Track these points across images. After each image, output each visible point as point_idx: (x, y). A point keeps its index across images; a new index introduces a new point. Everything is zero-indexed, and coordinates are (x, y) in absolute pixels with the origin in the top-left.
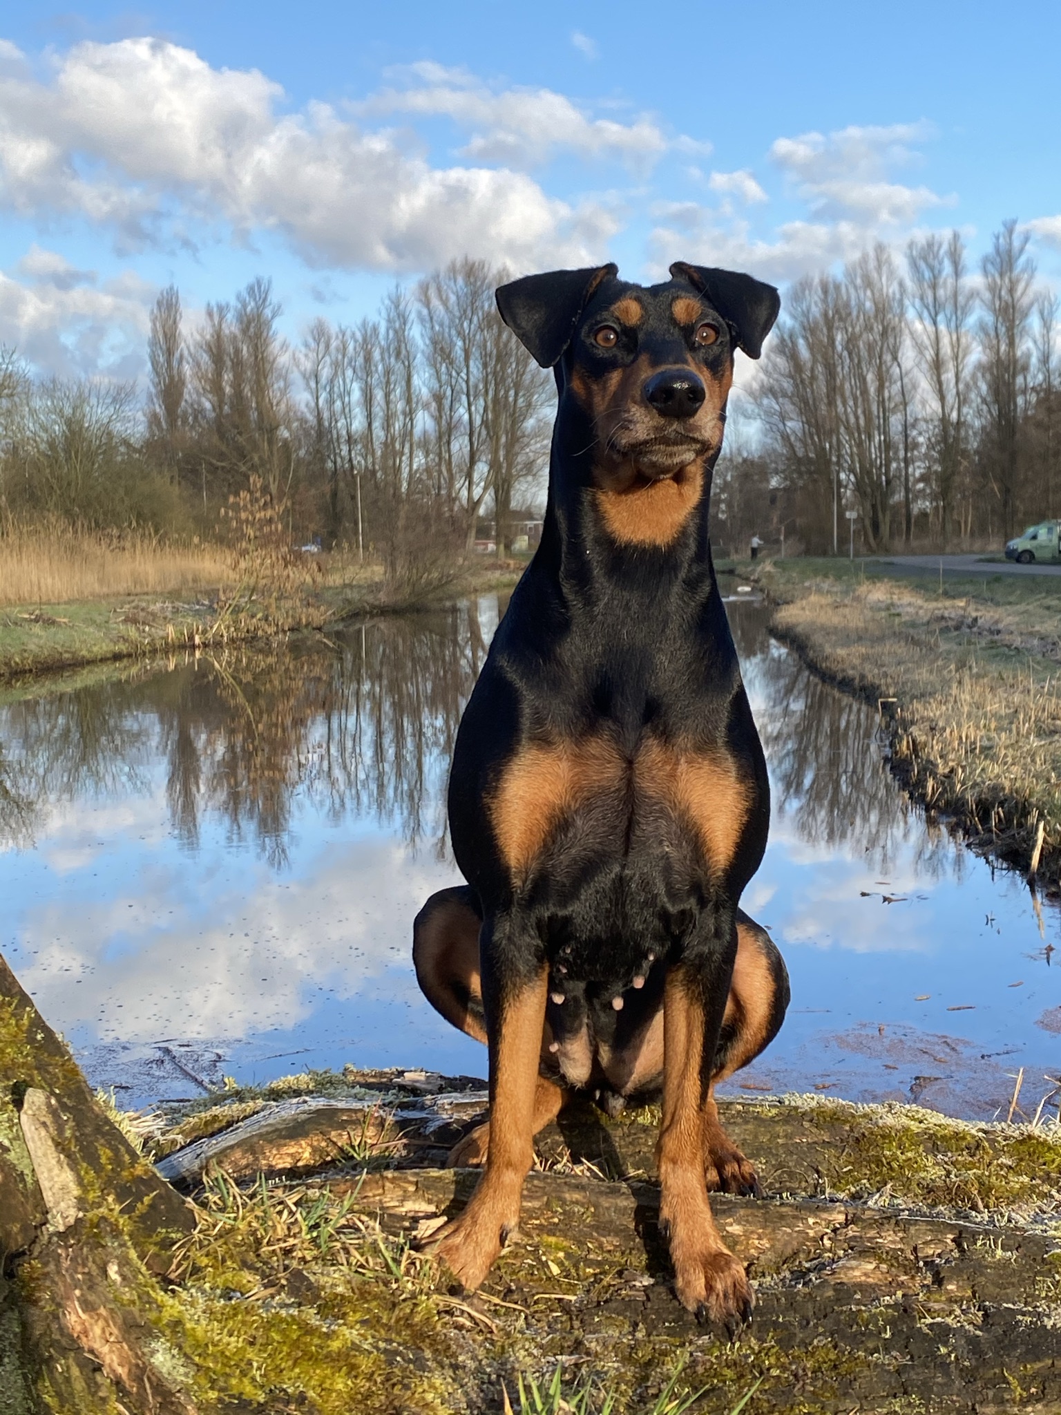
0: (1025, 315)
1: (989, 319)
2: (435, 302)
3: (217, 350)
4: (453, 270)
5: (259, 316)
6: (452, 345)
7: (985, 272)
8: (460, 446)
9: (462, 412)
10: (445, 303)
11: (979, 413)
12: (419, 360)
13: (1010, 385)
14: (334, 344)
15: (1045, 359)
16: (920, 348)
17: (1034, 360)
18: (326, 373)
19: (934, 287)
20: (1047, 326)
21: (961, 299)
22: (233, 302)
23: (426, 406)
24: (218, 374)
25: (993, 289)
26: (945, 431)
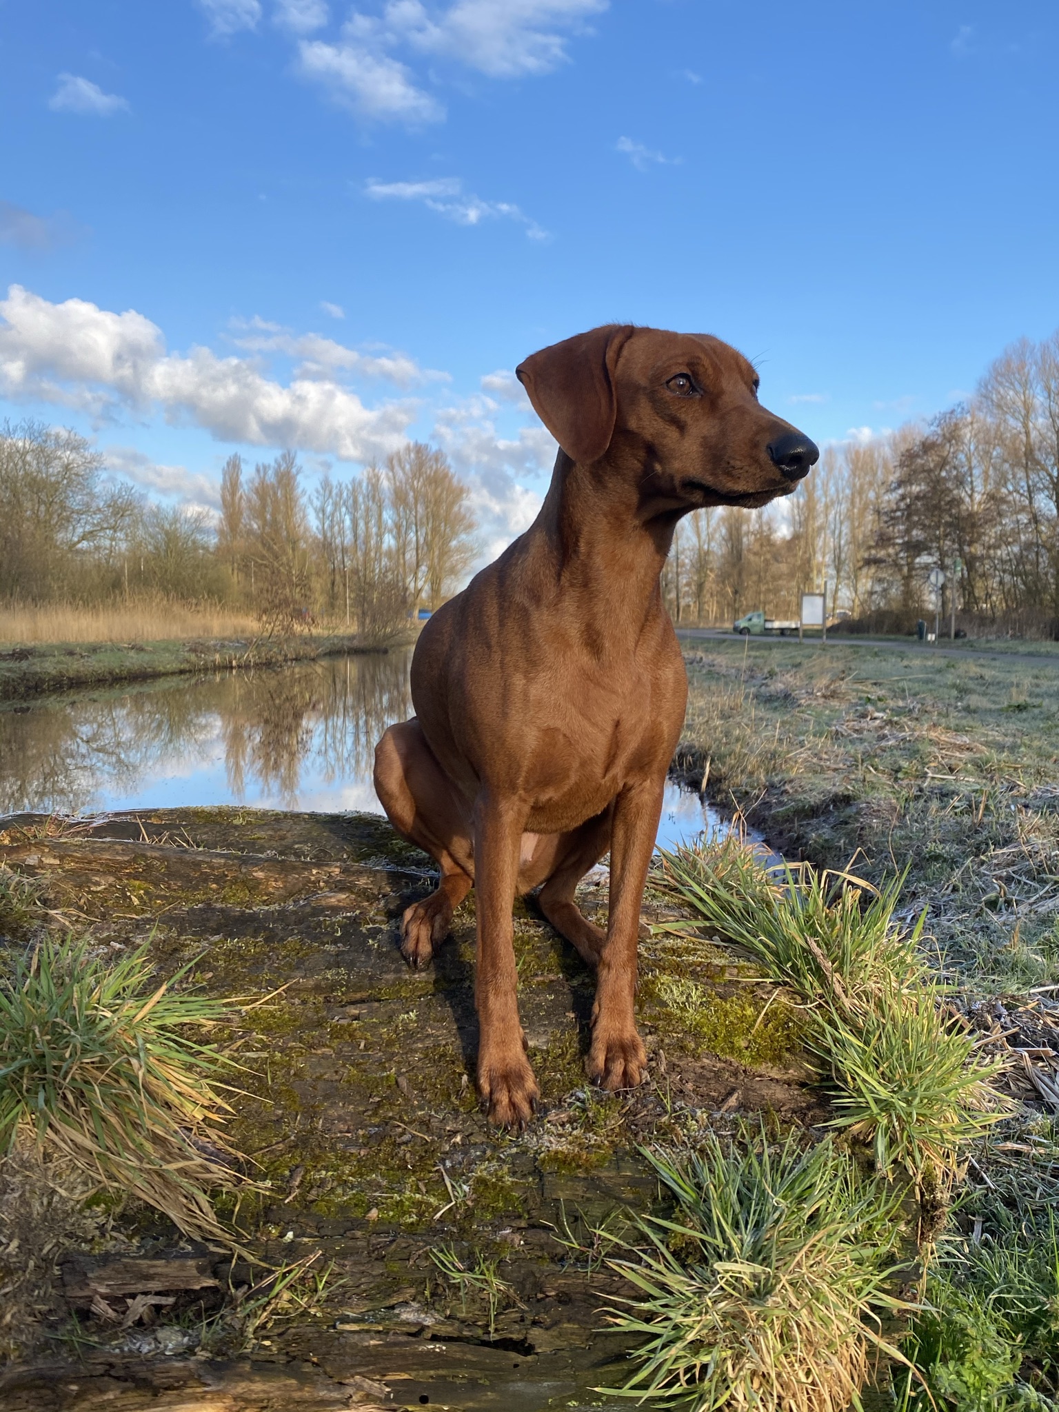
2: (398, 470)
3: (263, 491)
5: (289, 473)
6: (407, 494)
8: (410, 556)
9: (412, 536)
10: (403, 469)
18: (329, 509)
23: (390, 531)
24: (263, 506)
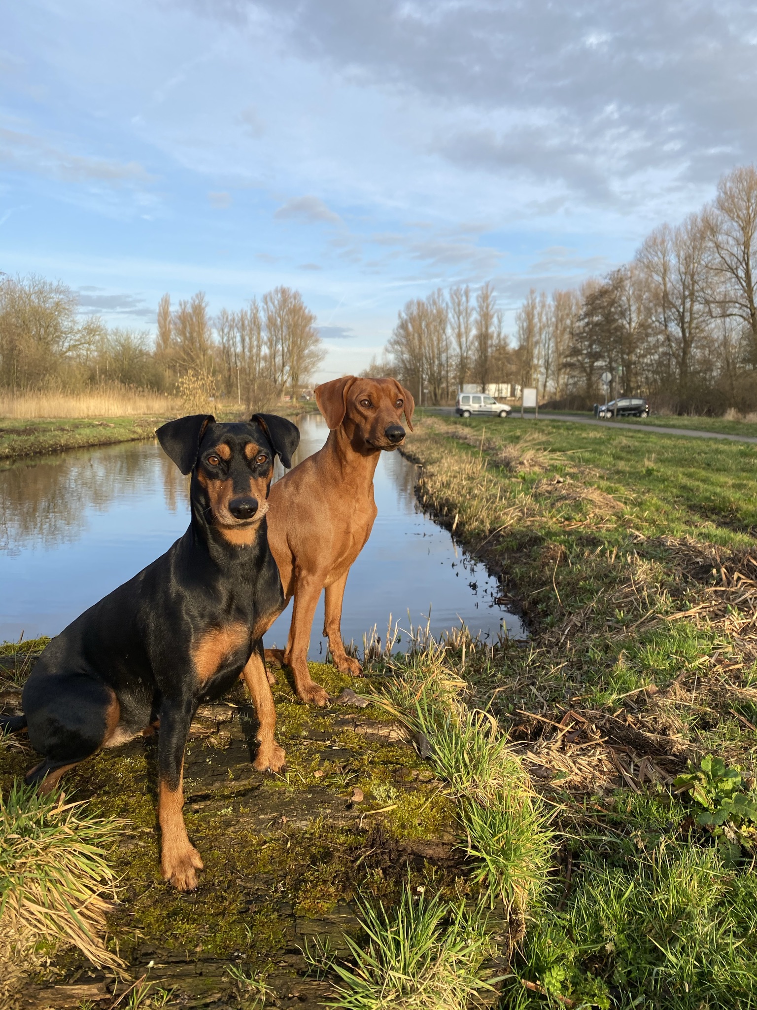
0: (492, 317)
1: (479, 318)
2: (270, 304)
3: (184, 318)
4: (276, 291)
5: (200, 306)
6: (276, 320)
7: (478, 301)
8: (279, 360)
9: (279, 347)
10: (273, 304)
11: (474, 355)
12: (263, 326)
13: (485, 343)
14: (230, 318)
15: (499, 335)
16: (453, 329)
17: (495, 335)
18: (226, 329)
19: (459, 305)
20: (500, 321)
21: (469, 311)
22: (190, 300)
23: (266, 344)
24: (185, 327)
25: (481, 307)
26: (461, 361)
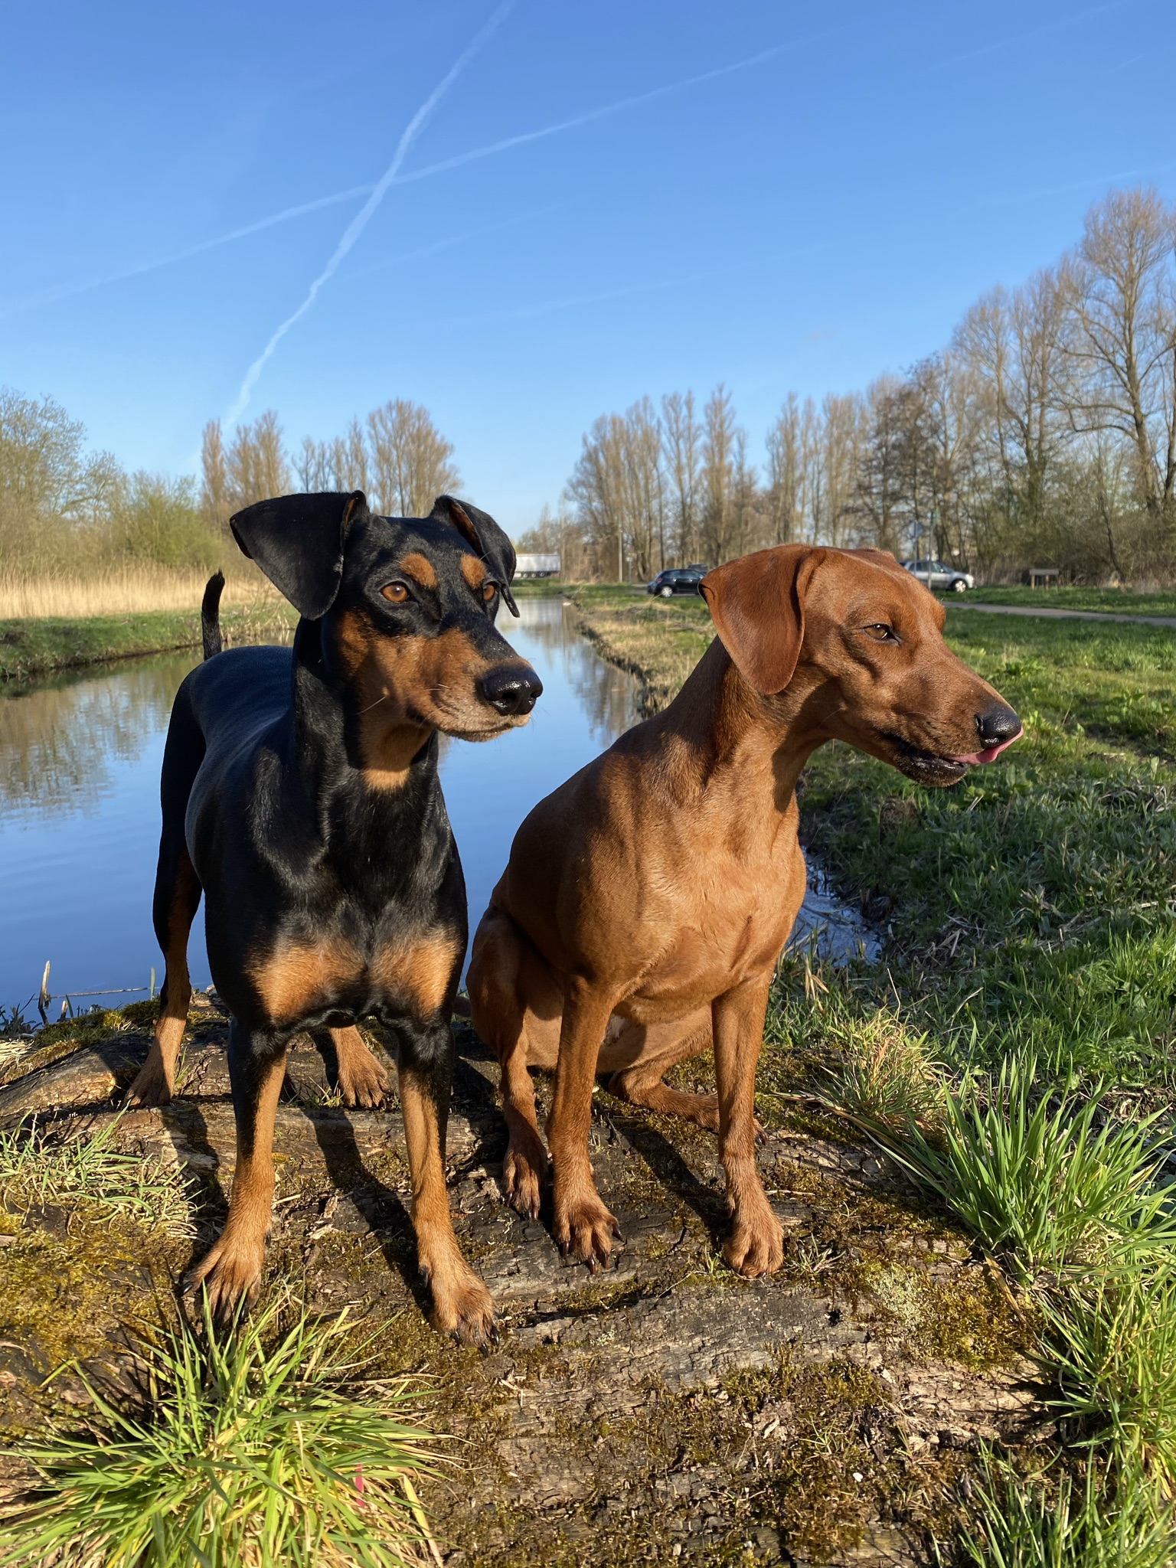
0: (729, 440)
1: (708, 441)
7: (707, 415)
10: (385, 427)
11: (703, 499)
12: (370, 462)
14: (317, 452)
15: (740, 468)
16: (668, 459)
17: (734, 468)
19: (677, 421)
20: (741, 446)
21: (693, 430)
25: (711, 425)
26: (683, 510)
